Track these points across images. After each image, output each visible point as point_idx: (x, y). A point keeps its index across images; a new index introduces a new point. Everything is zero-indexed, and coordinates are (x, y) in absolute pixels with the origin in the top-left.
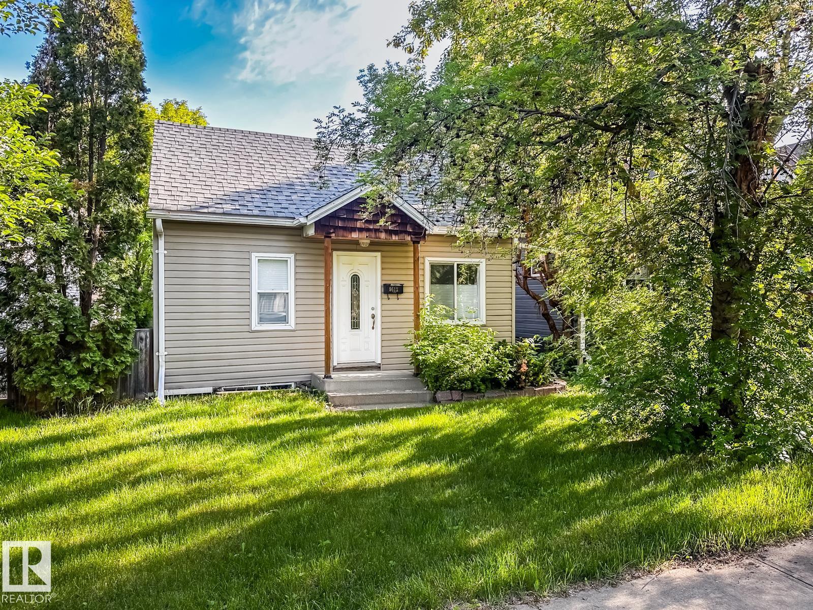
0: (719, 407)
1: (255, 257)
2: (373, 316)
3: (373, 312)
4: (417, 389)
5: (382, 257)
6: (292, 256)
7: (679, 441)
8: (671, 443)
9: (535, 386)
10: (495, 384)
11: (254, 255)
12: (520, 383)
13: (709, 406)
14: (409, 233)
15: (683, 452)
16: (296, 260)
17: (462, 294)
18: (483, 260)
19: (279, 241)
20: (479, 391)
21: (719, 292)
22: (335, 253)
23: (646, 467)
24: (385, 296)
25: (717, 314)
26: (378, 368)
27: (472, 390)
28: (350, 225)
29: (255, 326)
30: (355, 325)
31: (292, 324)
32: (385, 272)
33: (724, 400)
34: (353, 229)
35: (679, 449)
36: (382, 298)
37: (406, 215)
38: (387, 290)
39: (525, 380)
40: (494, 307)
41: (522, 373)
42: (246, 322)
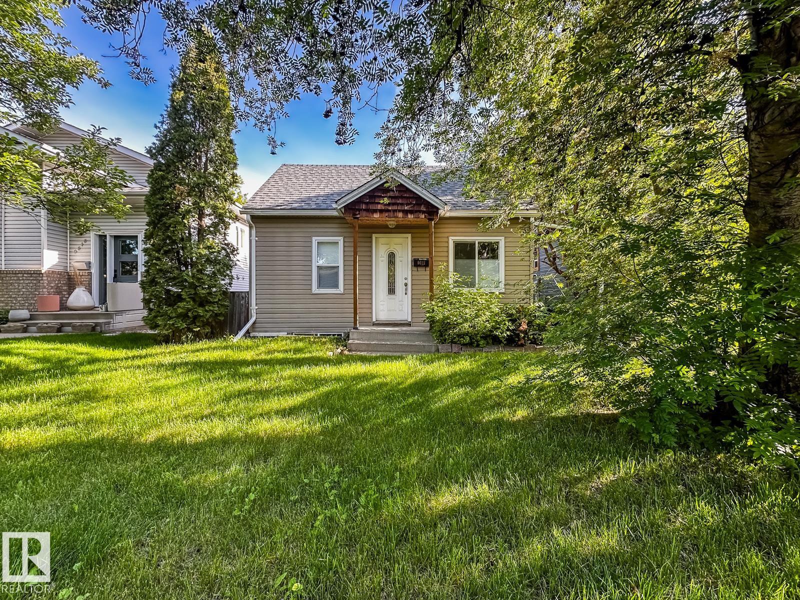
0: (763, 379)
1: (315, 240)
2: (406, 285)
3: (406, 281)
4: (428, 341)
5: (412, 238)
6: (341, 238)
7: (673, 429)
8: (657, 431)
9: (537, 345)
10: (496, 341)
11: (314, 239)
12: (519, 340)
13: (741, 375)
14: (423, 212)
15: (684, 447)
16: (344, 242)
17: (482, 266)
18: (503, 238)
19: (333, 227)
20: (478, 346)
21: (763, 168)
22: (374, 236)
23: (599, 469)
24: (415, 269)
25: (759, 213)
26: (409, 325)
27: (470, 344)
28: (371, 207)
29: (315, 289)
30: (392, 291)
31: (341, 289)
32: (415, 249)
33: (775, 366)
34: (375, 211)
35: (672, 442)
36: (412, 271)
37: (420, 197)
38: (416, 263)
39: (524, 338)
40: (511, 278)
41: (521, 331)
42: (309, 287)
